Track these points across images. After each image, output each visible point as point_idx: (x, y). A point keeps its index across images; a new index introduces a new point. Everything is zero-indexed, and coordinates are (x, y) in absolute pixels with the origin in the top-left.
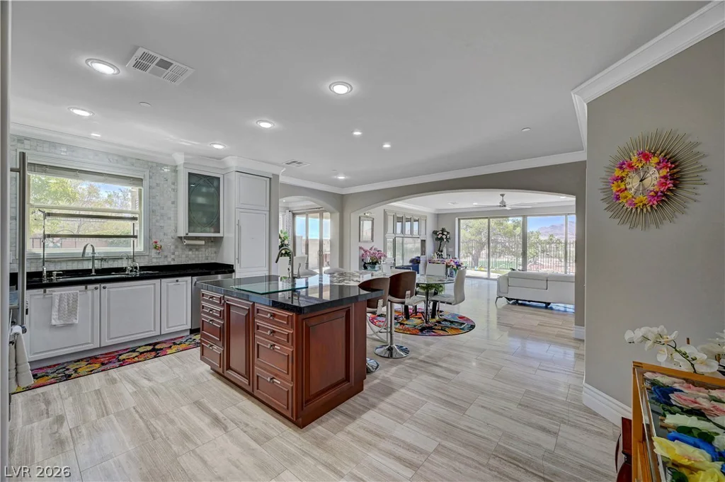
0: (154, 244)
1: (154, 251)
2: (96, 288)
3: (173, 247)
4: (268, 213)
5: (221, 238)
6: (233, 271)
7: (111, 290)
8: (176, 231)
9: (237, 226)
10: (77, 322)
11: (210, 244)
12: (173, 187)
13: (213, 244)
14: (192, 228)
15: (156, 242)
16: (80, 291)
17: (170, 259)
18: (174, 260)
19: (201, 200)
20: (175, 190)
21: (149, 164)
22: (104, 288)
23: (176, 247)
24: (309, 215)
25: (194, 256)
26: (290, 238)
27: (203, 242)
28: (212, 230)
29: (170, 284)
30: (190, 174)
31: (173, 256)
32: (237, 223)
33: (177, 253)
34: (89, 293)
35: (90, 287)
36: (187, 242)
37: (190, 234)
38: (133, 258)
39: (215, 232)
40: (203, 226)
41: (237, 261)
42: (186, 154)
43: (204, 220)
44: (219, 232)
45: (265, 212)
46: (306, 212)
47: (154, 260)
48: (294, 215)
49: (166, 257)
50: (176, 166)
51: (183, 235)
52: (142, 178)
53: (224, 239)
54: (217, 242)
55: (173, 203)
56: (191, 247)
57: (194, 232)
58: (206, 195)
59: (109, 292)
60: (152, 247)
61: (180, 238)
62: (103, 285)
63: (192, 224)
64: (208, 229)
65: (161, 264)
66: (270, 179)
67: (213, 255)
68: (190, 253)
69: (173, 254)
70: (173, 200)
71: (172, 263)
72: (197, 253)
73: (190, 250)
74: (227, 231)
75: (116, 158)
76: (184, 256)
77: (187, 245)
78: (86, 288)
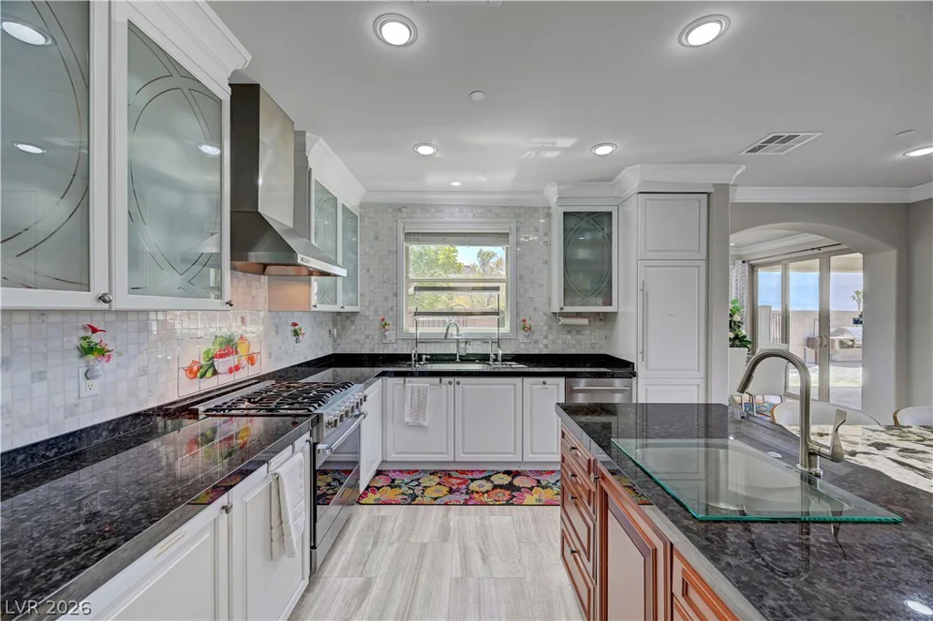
0: (523, 323)
1: (522, 332)
2: (450, 383)
3: (545, 328)
4: (703, 264)
5: (615, 314)
6: (634, 375)
7: (466, 387)
8: (550, 304)
9: (640, 293)
10: (426, 424)
11: (597, 324)
12: (546, 239)
13: (602, 323)
14: (569, 300)
15: (524, 321)
16: (431, 385)
17: (541, 346)
18: (546, 346)
19: (582, 254)
20: (548, 244)
21: (517, 211)
22: (458, 383)
23: (550, 328)
24: (792, 265)
25: (573, 342)
26: (746, 310)
27: (585, 321)
28: (600, 300)
29: (534, 387)
30: (566, 214)
31: (546, 342)
32: (640, 286)
33: (550, 337)
34: (444, 387)
35: (446, 380)
36: (563, 321)
37: (568, 309)
38: (498, 342)
39: (605, 304)
40: (585, 296)
41: (640, 356)
42: (560, 183)
43: (588, 286)
44: (611, 304)
45: (697, 263)
46: (783, 261)
47: (523, 346)
48: (753, 268)
49: (536, 342)
50: (550, 208)
51: (557, 310)
52: (508, 231)
53: (619, 314)
54: (607, 319)
55: (546, 262)
56: (570, 329)
57: (573, 304)
58: (591, 244)
59: (463, 390)
60: (521, 327)
61: (555, 314)
62: (457, 379)
63: (568, 291)
64: (592, 299)
65: (531, 352)
66: (709, 194)
67: (603, 341)
68: (569, 337)
69: (546, 337)
70: (546, 258)
71: (545, 351)
72: (578, 337)
73: (569, 332)
74: (625, 301)
75: (479, 211)
76: (560, 342)
77: (564, 325)
78: (441, 382)
